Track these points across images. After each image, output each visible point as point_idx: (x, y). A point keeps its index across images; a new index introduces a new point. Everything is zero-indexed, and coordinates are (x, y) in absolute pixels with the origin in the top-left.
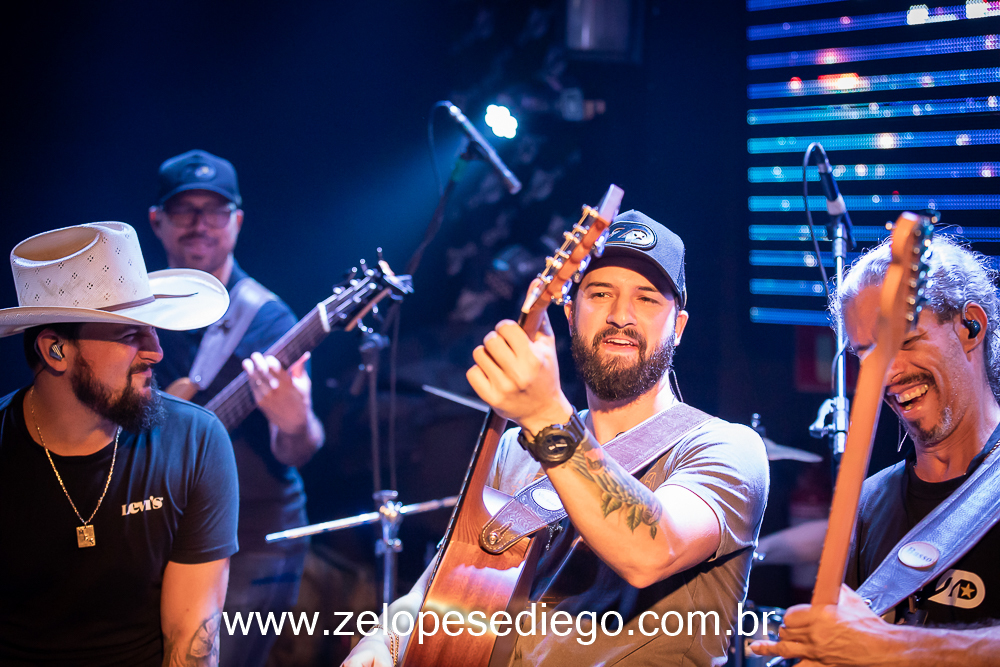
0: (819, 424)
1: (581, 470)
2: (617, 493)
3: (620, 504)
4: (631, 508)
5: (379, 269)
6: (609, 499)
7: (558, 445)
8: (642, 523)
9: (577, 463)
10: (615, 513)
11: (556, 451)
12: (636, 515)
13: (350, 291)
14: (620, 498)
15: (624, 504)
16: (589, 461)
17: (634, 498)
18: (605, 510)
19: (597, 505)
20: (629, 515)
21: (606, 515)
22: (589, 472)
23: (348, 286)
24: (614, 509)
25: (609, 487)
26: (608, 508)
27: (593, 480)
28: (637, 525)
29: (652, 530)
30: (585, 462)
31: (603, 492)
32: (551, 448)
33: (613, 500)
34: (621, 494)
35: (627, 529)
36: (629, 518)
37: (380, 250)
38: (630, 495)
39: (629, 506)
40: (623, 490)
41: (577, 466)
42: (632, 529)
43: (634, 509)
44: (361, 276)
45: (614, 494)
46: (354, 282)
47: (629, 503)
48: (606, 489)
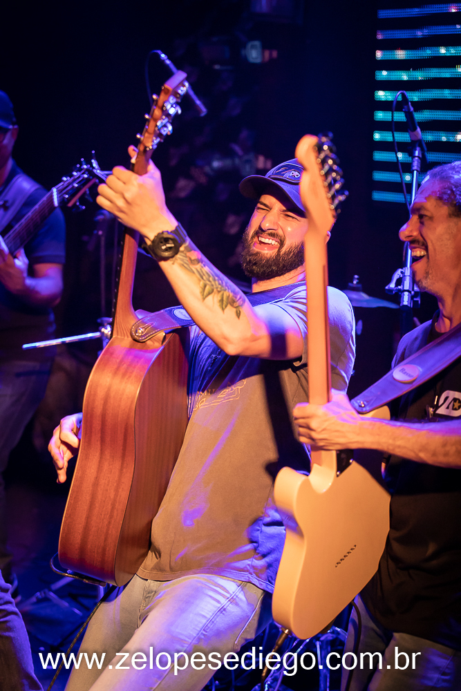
0: (392, 285)
1: (185, 265)
2: (210, 281)
3: (213, 291)
4: (221, 293)
5: (91, 164)
6: (205, 286)
7: (168, 245)
8: (229, 305)
9: (182, 260)
10: (210, 297)
11: (166, 250)
12: (225, 299)
13: (72, 178)
14: (213, 285)
15: (215, 290)
16: (190, 259)
17: (223, 287)
18: (203, 295)
19: (198, 291)
20: (219, 298)
21: (204, 299)
22: (191, 266)
23: (71, 176)
24: (209, 294)
25: (204, 277)
26: (205, 294)
27: (194, 273)
28: (226, 307)
29: (237, 312)
30: (188, 259)
31: (200, 281)
32: (164, 247)
33: (207, 287)
34: (213, 283)
35: (219, 310)
36: (220, 301)
37: (93, 152)
38: (219, 284)
39: (219, 292)
40: (214, 279)
41: (182, 262)
42: (223, 309)
43: (223, 295)
44: (80, 170)
45: (208, 282)
46: (75, 173)
47: (219, 289)
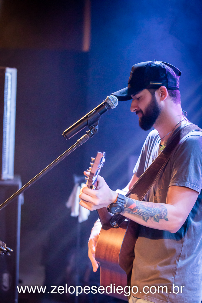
1: (130, 212)
2: (145, 215)
3: (149, 217)
4: (153, 217)
6: (144, 217)
10: (149, 220)
12: (156, 218)
14: (147, 216)
16: (131, 209)
17: (152, 214)
19: (141, 219)
20: (154, 219)
21: (146, 221)
22: (133, 212)
24: (147, 219)
27: (136, 214)
28: (159, 220)
29: (165, 219)
31: (140, 216)
32: (115, 210)
38: (151, 214)
40: (147, 213)
42: (158, 222)
47: (151, 216)
48: (141, 215)
